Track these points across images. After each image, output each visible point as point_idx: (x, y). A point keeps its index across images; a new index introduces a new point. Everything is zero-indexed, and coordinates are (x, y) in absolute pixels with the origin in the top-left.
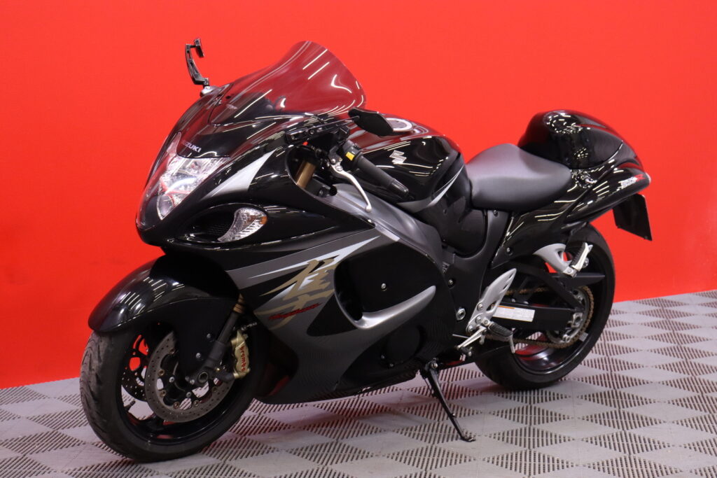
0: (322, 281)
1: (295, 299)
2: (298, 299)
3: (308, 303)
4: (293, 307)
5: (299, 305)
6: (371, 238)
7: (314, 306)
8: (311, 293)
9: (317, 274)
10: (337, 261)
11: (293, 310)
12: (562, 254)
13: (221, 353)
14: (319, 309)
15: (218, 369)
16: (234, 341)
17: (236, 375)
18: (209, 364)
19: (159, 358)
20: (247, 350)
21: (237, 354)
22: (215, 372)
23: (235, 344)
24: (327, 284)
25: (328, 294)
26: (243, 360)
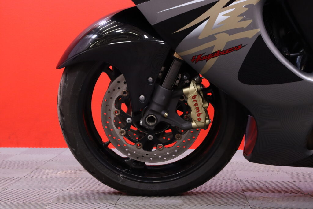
0: (242, 18)
1: (212, 38)
2: (215, 39)
3: (228, 43)
5: (220, 45)
7: (237, 48)
8: (231, 32)
9: (233, 9)
11: (214, 51)
13: (164, 98)
14: (243, 53)
15: (166, 114)
16: (185, 90)
17: (194, 124)
18: (154, 107)
19: (111, 98)
20: (200, 100)
21: (190, 102)
22: (163, 116)
23: (188, 93)
24: (251, 21)
25: (251, 34)
26: (198, 109)
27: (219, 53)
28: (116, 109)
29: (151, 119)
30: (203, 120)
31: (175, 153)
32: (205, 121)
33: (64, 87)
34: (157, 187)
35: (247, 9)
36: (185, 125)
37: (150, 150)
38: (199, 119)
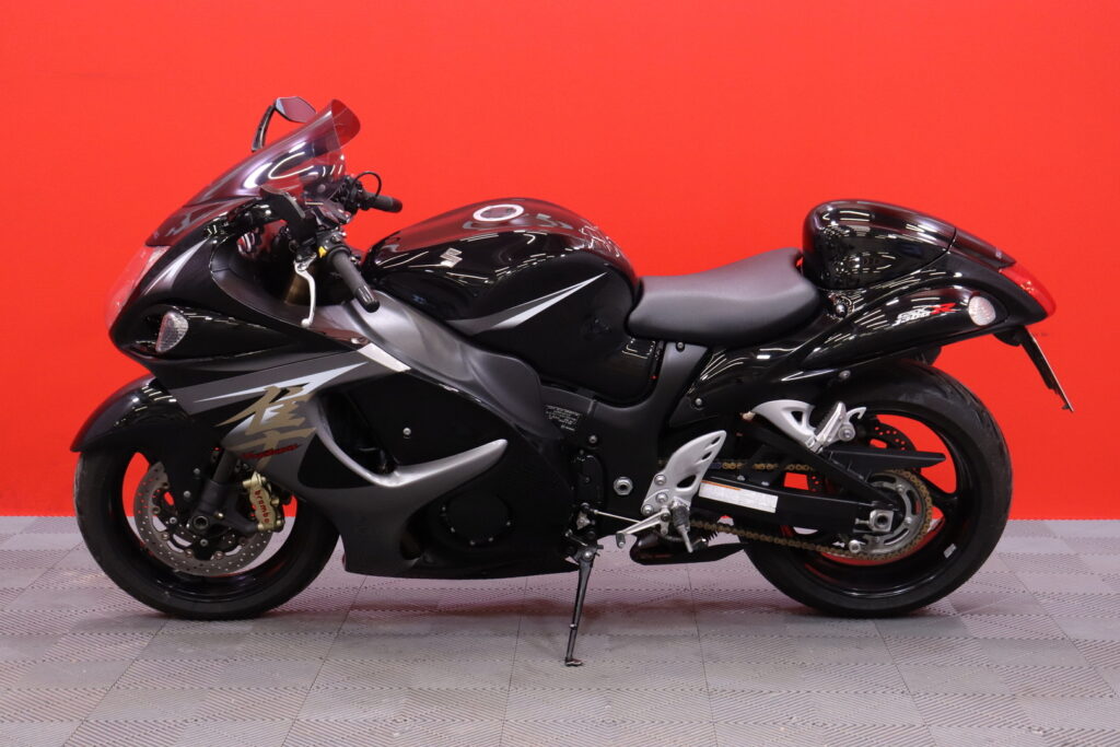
0: (292, 415)
1: (260, 435)
2: (264, 436)
4: (263, 445)
6: (355, 363)
7: (291, 448)
8: (282, 430)
9: (282, 405)
10: (306, 391)
11: (265, 450)
12: (805, 419)
13: (216, 495)
15: (221, 515)
16: (246, 483)
17: (260, 526)
18: (204, 507)
19: (147, 491)
20: (266, 495)
21: (253, 499)
22: (218, 518)
23: (249, 487)
24: (303, 419)
25: (306, 433)
26: (264, 508)
27: (270, 452)
28: (154, 506)
29: (201, 521)
30: (272, 522)
31: (239, 562)
32: (275, 523)
33: (82, 475)
34: (219, 608)
35: (297, 406)
36: (249, 528)
37: (208, 558)
38: (267, 521)
